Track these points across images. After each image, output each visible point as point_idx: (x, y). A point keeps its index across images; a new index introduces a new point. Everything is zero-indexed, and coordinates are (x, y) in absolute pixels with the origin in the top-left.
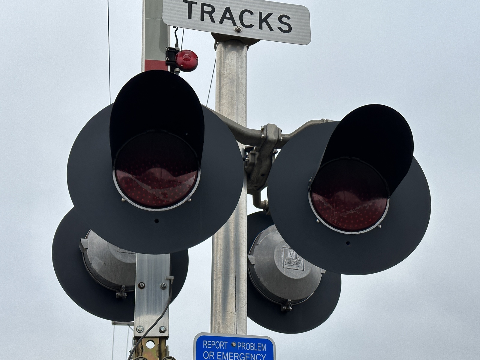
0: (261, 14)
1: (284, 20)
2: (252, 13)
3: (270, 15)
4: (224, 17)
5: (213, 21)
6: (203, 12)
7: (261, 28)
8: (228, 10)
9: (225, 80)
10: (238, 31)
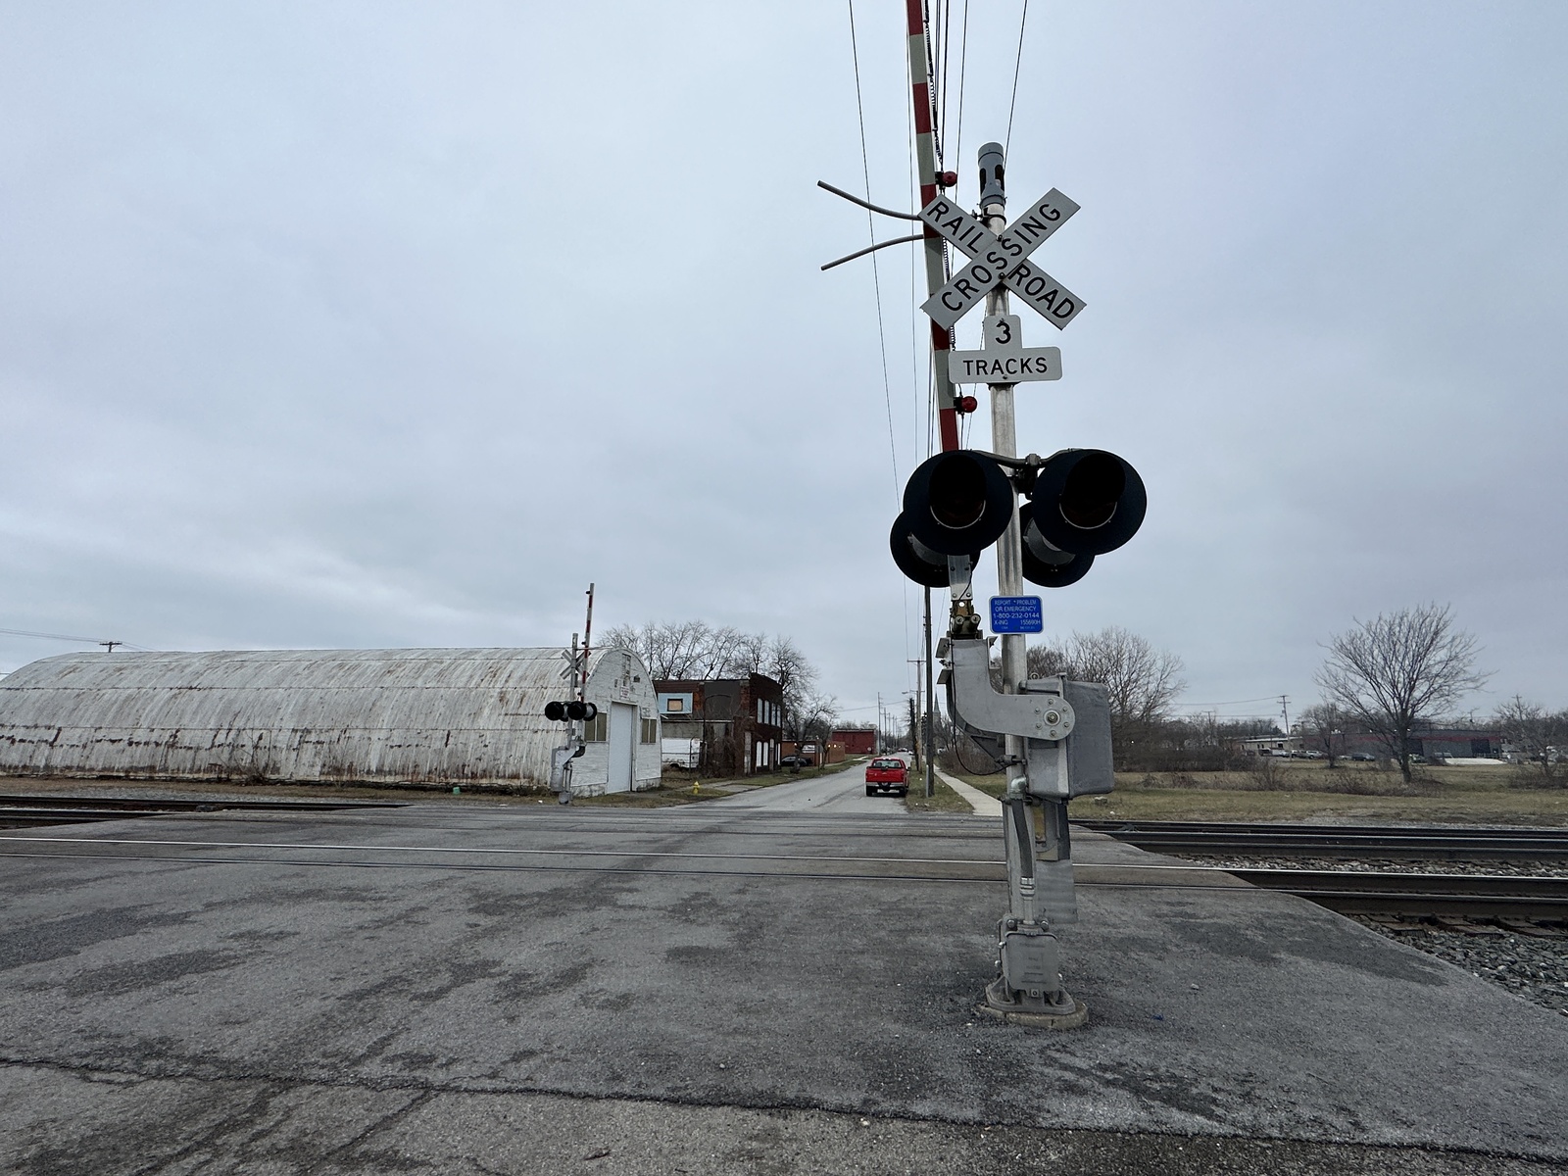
0: (1022, 360)
1: (1040, 361)
2: (1015, 361)
3: (1029, 359)
4: (994, 369)
5: (986, 373)
6: (978, 367)
7: (1023, 372)
8: (997, 362)
9: (998, 417)
10: (1005, 378)
